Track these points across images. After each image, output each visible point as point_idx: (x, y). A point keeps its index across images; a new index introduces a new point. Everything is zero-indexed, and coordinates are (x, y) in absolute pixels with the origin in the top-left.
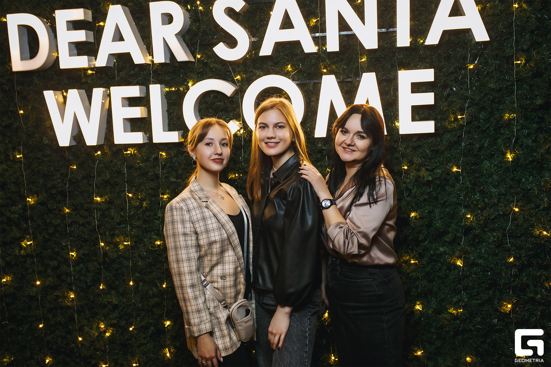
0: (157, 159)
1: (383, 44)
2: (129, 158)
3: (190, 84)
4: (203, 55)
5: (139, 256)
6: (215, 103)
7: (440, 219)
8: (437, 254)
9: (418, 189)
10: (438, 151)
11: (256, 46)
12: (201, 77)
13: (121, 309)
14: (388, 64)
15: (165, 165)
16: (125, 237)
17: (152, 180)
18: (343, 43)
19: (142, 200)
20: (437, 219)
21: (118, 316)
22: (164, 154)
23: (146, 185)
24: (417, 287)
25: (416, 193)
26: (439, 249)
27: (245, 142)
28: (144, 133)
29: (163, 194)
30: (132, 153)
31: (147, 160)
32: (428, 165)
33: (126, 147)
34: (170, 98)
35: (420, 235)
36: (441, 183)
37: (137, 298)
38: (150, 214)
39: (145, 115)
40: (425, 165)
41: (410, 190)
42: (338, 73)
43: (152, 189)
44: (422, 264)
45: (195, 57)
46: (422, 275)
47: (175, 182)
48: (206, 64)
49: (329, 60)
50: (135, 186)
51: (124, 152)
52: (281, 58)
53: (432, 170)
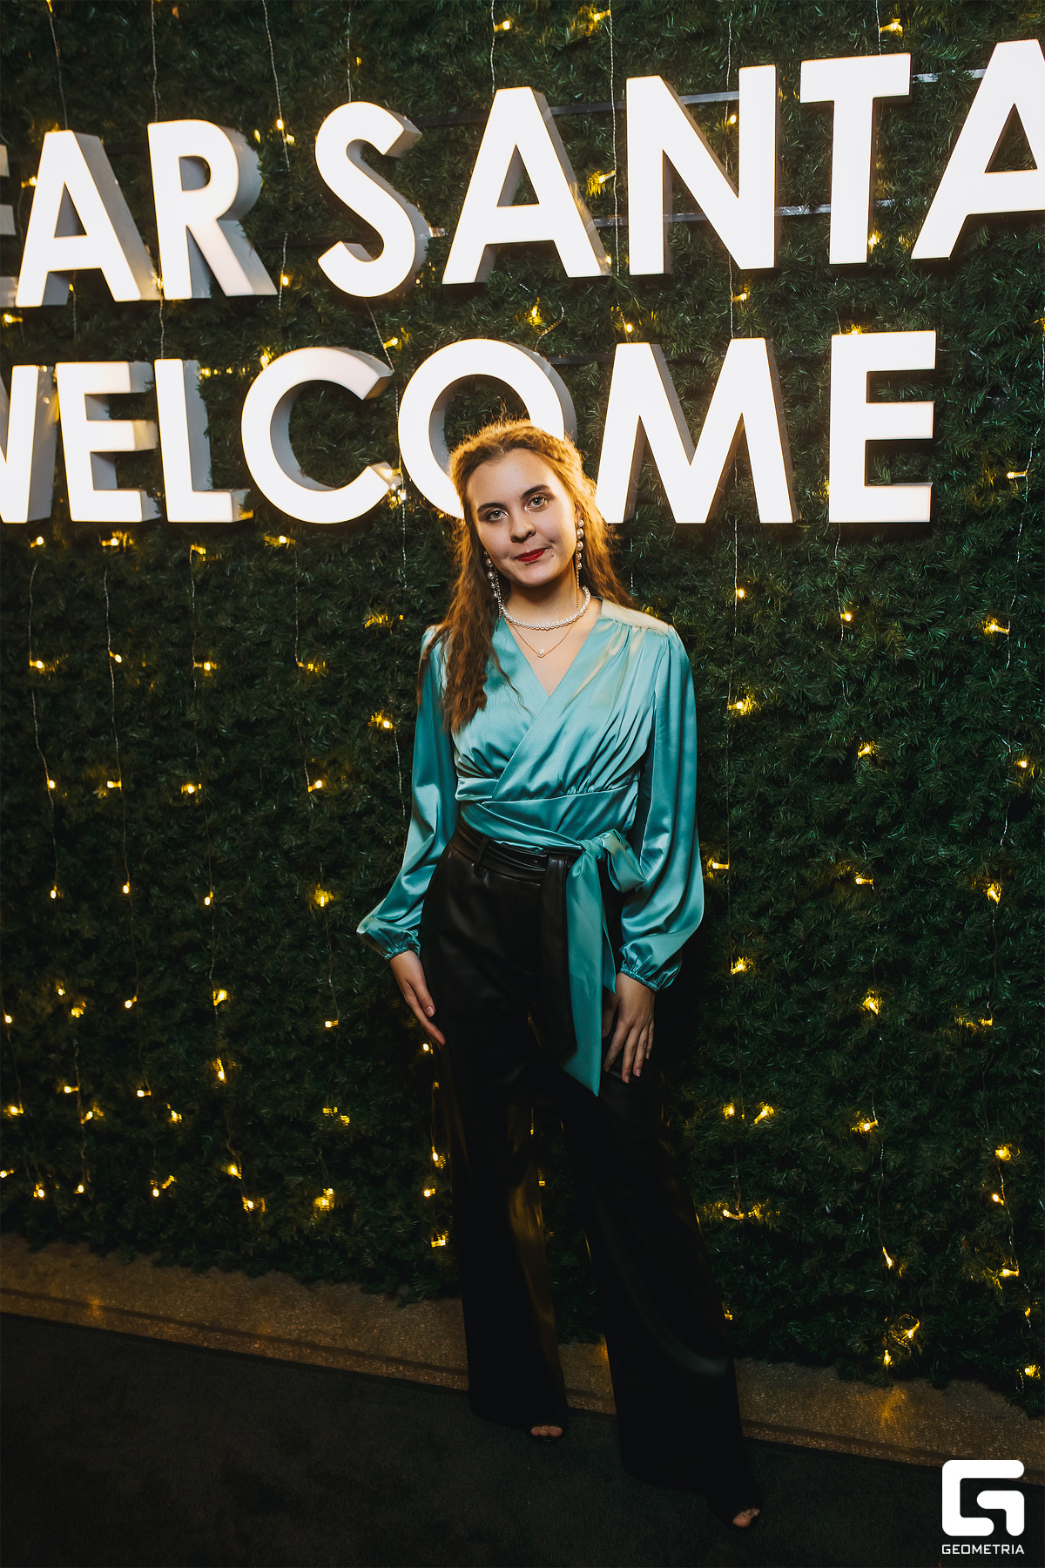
0: (184, 562)
1: (790, 254)
2: (116, 558)
3: (264, 359)
4: (297, 275)
5: (146, 818)
6: (330, 416)
7: (942, 769)
8: (928, 865)
9: (881, 680)
10: (944, 573)
11: (436, 253)
12: (292, 338)
13: (106, 951)
14: (812, 314)
15: (205, 582)
16: (109, 767)
17: (176, 621)
18: (682, 249)
19: (149, 674)
20: (933, 769)
21: (99, 968)
22: (202, 551)
23: (158, 633)
24: (868, 952)
25: (875, 690)
26: (935, 853)
27: (410, 526)
28: (145, 493)
29: (202, 660)
30: (124, 544)
31: (160, 565)
32: (911, 615)
33: (107, 529)
34: (213, 399)
35: (880, 810)
36: (946, 667)
37: (145, 925)
38: (170, 712)
39: (148, 445)
40: (902, 614)
41: (860, 683)
42: (666, 337)
43: (173, 644)
44: (885, 891)
45: (277, 283)
46: (883, 920)
47: (232, 629)
48: (306, 303)
49: (640, 296)
50: (130, 635)
51: (103, 539)
52: (507, 290)
53: (924, 628)
